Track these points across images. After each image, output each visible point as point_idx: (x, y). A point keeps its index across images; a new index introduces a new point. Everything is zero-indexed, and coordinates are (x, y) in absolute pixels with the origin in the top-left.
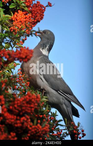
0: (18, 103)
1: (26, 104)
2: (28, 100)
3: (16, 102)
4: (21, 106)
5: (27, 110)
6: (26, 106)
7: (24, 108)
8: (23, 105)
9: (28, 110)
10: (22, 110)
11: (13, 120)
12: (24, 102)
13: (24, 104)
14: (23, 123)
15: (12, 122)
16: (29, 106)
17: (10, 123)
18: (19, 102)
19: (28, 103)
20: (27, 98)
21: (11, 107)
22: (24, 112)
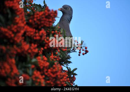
0: (37, 17)
1: (44, 19)
2: (47, 14)
3: (36, 16)
4: (40, 20)
5: (45, 24)
6: (45, 21)
7: (42, 22)
8: (43, 19)
9: (47, 24)
11: (32, 33)
12: (43, 16)
13: (43, 18)
14: (41, 37)
15: (31, 35)
16: (47, 20)
17: (30, 35)
18: (38, 16)
19: (46, 17)
20: (46, 13)
21: (31, 21)
22: (42, 25)
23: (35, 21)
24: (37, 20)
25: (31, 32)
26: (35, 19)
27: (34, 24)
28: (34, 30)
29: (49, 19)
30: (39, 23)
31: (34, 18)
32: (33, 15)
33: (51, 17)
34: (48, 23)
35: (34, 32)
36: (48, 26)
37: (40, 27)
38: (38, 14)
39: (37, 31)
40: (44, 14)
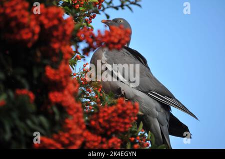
0: (104, 116)
1: (116, 118)
2: (120, 111)
3: (101, 115)
4: (109, 121)
5: (118, 128)
6: (117, 122)
7: (113, 124)
8: (113, 120)
9: (121, 127)
10: (111, 127)
11: (96, 144)
12: (114, 115)
13: (114, 117)
16: (121, 120)
18: (106, 114)
19: (119, 116)
20: (119, 109)
21: (93, 123)
22: (113, 130)
23: (100, 123)
24: (105, 121)
25: (94, 141)
26: (101, 120)
27: (98, 127)
28: (100, 138)
29: (124, 118)
30: (108, 126)
31: (99, 118)
32: (98, 113)
33: (128, 115)
34: (123, 126)
35: (99, 141)
36: (122, 130)
37: (109, 133)
38: (105, 111)
39: (104, 140)
40: (115, 111)
